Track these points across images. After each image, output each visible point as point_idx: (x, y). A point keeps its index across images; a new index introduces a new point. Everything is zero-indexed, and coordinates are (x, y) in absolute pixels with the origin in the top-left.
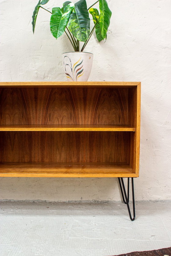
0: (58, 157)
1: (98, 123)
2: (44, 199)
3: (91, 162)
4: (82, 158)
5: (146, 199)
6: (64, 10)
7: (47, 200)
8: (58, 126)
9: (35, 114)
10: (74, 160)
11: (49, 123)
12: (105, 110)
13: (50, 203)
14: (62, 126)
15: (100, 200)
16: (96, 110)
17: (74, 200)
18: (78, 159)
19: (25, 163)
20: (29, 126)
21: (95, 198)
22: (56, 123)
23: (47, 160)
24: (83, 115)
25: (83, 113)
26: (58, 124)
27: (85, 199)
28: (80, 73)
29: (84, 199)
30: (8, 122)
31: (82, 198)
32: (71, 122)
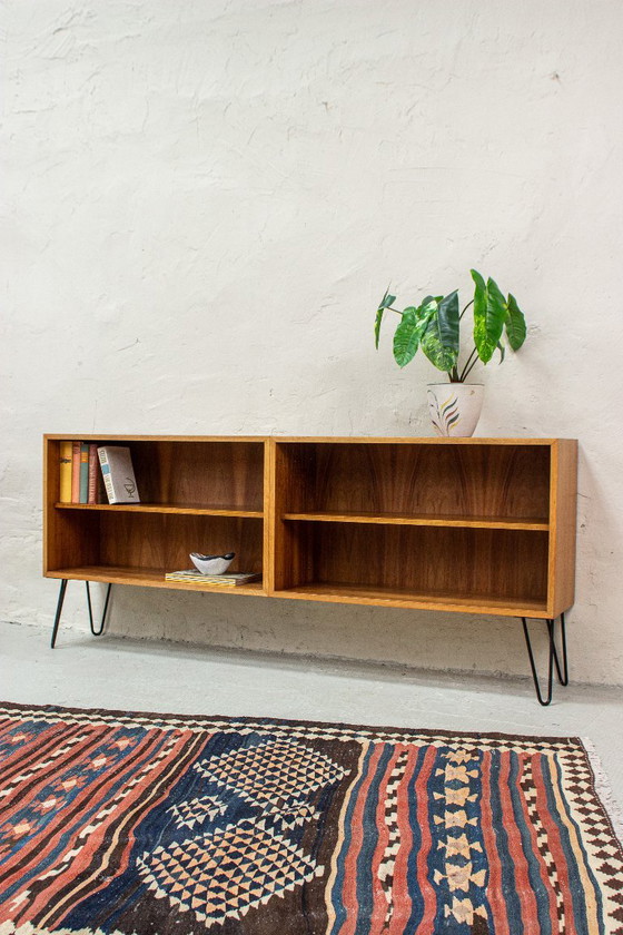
0: (431, 578)
1: (509, 514)
2: (402, 662)
3: (494, 591)
4: (478, 583)
5: (608, 681)
6: (420, 312)
7: (408, 663)
8: (433, 517)
9: (390, 492)
10: (462, 585)
11: (417, 510)
12: (524, 488)
13: (413, 669)
14: (440, 517)
15: (511, 674)
16: (507, 487)
17: (459, 667)
18: (470, 584)
19: (369, 585)
20: (379, 513)
21: (501, 668)
22: (429, 510)
23: (409, 583)
24: (481, 496)
25: (481, 492)
26: (431, 511)
27: (480, 669)
28: (452, 421)
29: (478, 668)
30: (342, 506)
31: (474, 666)
32: (458, 511)
